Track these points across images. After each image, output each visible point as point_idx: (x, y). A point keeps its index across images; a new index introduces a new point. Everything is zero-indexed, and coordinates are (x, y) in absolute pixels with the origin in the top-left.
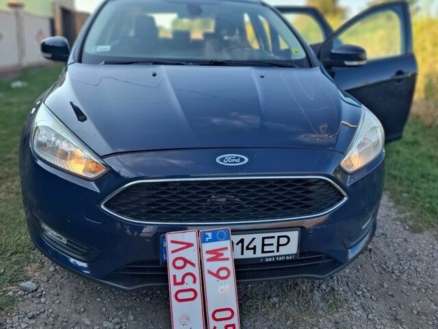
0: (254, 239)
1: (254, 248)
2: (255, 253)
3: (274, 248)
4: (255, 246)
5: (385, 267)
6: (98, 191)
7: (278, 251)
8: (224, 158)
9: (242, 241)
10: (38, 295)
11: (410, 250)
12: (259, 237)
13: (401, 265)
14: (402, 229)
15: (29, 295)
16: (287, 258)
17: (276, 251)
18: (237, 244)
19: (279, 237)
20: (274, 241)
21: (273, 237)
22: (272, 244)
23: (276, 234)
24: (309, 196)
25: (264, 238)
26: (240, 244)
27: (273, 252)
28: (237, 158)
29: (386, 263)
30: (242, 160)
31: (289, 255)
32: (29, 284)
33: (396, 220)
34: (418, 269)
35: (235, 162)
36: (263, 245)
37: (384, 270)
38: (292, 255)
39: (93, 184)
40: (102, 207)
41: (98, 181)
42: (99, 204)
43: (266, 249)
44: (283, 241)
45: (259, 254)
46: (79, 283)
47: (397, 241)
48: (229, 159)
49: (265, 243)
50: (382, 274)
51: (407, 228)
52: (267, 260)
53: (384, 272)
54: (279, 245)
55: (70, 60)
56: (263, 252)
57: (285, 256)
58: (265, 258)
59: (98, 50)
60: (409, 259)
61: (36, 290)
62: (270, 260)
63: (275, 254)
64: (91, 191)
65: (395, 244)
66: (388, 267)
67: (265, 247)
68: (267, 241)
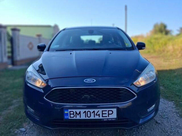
0: (99, 111)
1: (99, 115)
2: (99, 117)
3: (107, 115)
4: (99, 114)
5: (164, 130)
6: (43, 92)
7: (109, 116)
8: (87, 80)
9: (94, 112)
10: (25, 133)
11: (177, 124)
12: (101, 110)
13: (171, 129)
14: (176, 116)
15: (22, 133)
16: (113, 120)
17: (108, 116)
18: (92, 113)
19: (109, 111)
20: (107, 112)
21: (106, 111)
22: (106, 114)
23: (108, 110)
24: (120, 95)
25: (102, 111)
26: (93, 113)
27: (107, 117)
28: (92, 80)
29: (165, 128)
30: (93, 81)
31: (113, 118)
32: (23, 129)
33: (175, 112)
34: (179, 132)
35: (91, 81)
36: (103, 114)
37: (163, 131)
38: (114, 118)
39: (42, 90)
40: (44, 98)
41: (44, 89)
42: (44, 97)
43: (104, 115)
44: (110, 112)
45: (101, 117)
46: (41, 130)
47: (173, 121)
48: (88, 80)
49: (103, 113)
50: (162, 132)
51: (178, 115)
52: (104, 120)
53: (163, 132)
54: (109, 114)
55: (45, 50)
56: (103, 117)
57: (112, 119)
58: (103, 119)
59: (55, 47)
60: (176, 127)
61: (25, 131)
62: (106, 120)
63: (108, 118)
64: (41, 92)
65: (171, 122)
66: (165, 130)
67: (103, 115)
68: (104, 112)
